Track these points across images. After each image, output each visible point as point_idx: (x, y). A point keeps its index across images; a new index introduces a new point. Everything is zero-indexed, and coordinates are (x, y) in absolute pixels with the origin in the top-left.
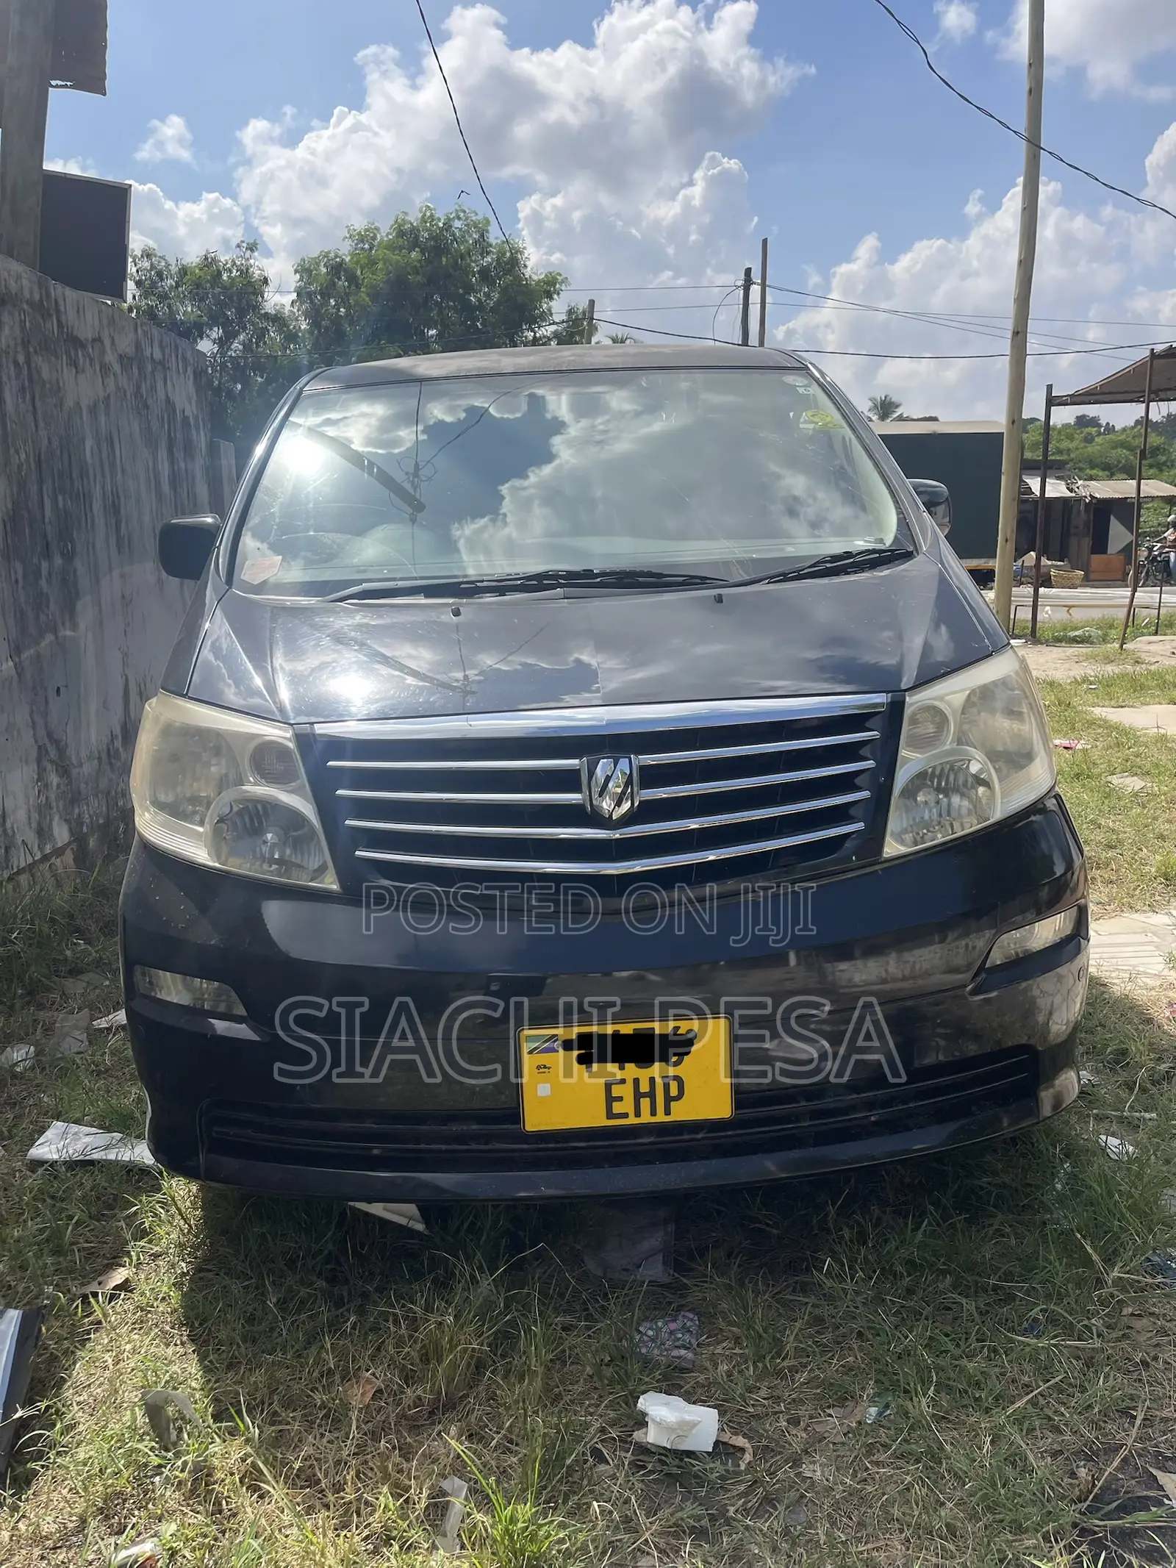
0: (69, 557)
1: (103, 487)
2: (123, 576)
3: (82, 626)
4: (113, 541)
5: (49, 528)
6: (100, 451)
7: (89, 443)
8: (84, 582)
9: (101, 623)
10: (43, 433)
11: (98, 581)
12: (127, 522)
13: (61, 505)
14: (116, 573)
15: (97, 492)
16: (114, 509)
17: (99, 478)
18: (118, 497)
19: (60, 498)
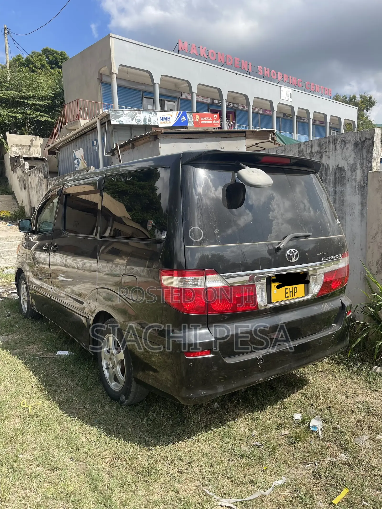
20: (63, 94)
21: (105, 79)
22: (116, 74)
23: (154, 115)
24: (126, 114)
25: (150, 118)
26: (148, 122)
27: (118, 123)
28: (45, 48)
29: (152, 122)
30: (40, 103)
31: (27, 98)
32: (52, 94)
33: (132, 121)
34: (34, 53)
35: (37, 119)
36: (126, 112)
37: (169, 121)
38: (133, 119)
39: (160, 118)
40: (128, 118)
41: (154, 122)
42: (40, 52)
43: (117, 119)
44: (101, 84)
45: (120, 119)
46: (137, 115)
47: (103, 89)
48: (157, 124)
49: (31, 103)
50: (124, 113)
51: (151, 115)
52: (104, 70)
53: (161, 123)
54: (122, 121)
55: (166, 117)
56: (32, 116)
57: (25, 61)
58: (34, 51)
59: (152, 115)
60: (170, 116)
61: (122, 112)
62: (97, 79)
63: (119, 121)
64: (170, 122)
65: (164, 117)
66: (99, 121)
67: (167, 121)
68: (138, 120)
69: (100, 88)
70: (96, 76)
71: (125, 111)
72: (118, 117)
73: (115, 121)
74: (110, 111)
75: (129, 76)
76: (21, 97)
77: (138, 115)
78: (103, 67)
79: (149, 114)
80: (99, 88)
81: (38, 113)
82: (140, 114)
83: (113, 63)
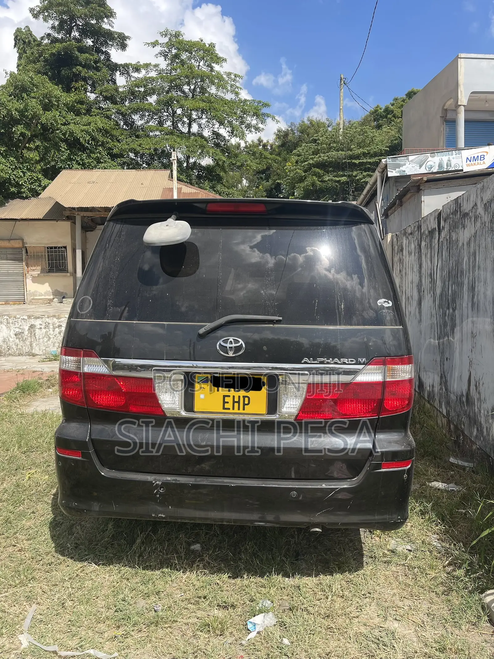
0: (454, 310)
1: (469, 279)
2: (473, 322)
3: (456, 339)
4: (470, 304)
5: (450, 298)
6: (469, 262)
7: (466, 259)
8: (458, 321)
9: (462, 341)
10: (451, 262)
11: (462, 322)
12: (478, 294)
13: (453, 289)
14: (470, 319)
15: (466, 282)
16: (472, 288)
17: (468, 274)
18: (475, 283)
19: (453, 286)
20: (402, 144)
21: (450, 116)
22: (464, 106)
23: (458, 155)
24: (412, 161)
25: (449, 160)
26: (445, 167)
27: (398, 175)
28: (410, 90)
29: (453, 166)
30: (369, 161)
31: (358, 157)
32: (387, 147)
33: (420, 168)
34: (396, 99)
35: (364, 180)
36: (411, 158)
37: (482, 162)
38: (421, 166)
39: (467, 158)
40: (414, 165)
41: (455, 166)
42: (405, 97)
43: (397, 169)
44: (445, 123)
45: (401, 168)
46: (428, 160)
47: (448, 130)
48: (461, 168)
49: (357, 163)
50: (408, 159)
51: (451, 157)
52: (451, 104)
53: (468, 165)
54: (404, 171)
55: (478, 156)
56: (358, 178)
57: (384, 112)
58: (396, 97)
59: (454, 156)
60: (485, 154)
61: (405, 158)
62: (439, 118)
63: (399, 172)
64: (484, 163)
65: (474, 157)
66: (380, 175)
67: (479, 161)
68: (429, 167)
69: (444, 129)
70: (440, 114)
71: (409, 157)
72: (399, 166)
73: (394, 171)
74: (388, 160)
75: (487, 105)
76: (351, 157)
77: (430, 159)
78: (448, 100)
79: (449, 154)
80: (442, 129)
81: (366, 173)
82: (433, 157)
83: (461, 92)
